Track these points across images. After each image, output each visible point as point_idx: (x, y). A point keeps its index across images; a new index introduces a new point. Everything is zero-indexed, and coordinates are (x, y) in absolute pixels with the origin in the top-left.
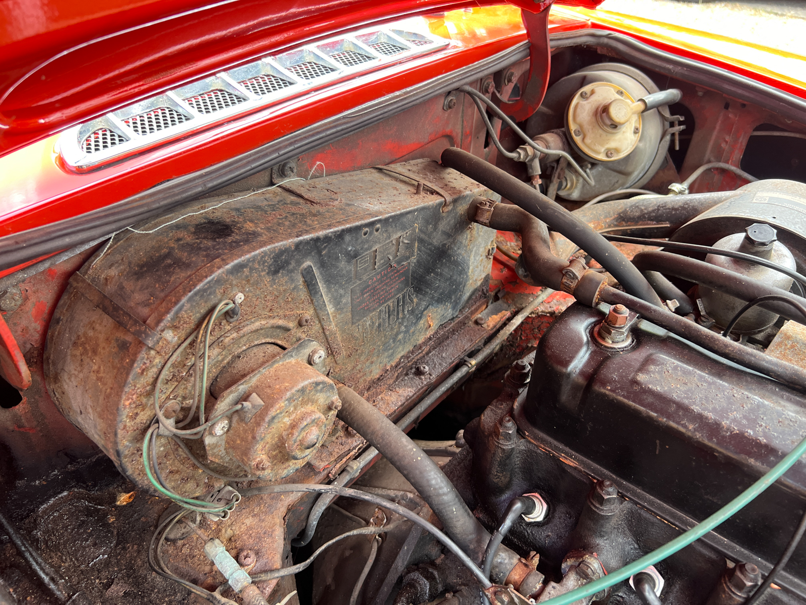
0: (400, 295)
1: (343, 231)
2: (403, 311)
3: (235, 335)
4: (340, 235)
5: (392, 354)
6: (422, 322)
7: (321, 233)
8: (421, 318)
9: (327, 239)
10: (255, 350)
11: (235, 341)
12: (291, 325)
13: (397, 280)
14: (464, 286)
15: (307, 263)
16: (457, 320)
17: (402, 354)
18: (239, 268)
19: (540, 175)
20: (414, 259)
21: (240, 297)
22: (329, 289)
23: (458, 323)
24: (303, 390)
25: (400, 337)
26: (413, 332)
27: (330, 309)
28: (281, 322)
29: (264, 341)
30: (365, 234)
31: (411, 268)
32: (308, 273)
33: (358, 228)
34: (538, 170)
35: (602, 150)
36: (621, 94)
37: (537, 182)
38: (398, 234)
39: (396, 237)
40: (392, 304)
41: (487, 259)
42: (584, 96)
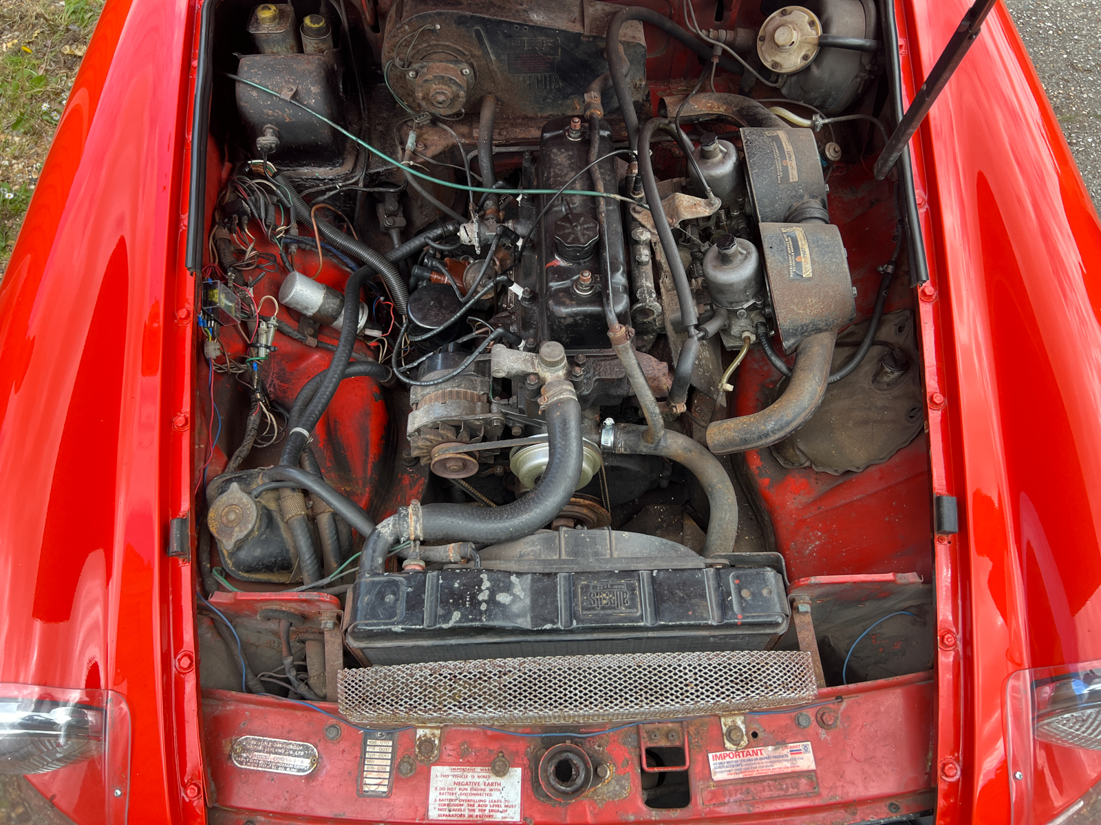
0: (547, 75)
1: (501, 21)
2: (550, 85)
3: (435, 42)
4: (499, 22)
5: (542, 108)
6: (569, 102)
7: (486, 16)
8: (568, 98)
9: (489, 20)
10: (444, 54)
11: (435, 45)
12: (467, 53)
13: (543, 64)
15: (476, 28)
17: (552, 113)
18: (440, 14)
19: (719, 56)
20: (558, 58)
21: (438, 27)
22: (491, 47)
24: (443, 77)
25: (549, 101)
26: (561, 105)
27: (493, 57)
28: (460, 49)
29: (452, 54)
30: (516, 28)
31: (555, 62)
32: (477, 32)
33: (513, 24)
34: (719, 52)
35: (769, 60)
36: (812, 24)
37: (716, 61)
38: (543, 38)
39: (541, 38)
40: (540, 77)
41: (636, 89)
42: (784, 13)
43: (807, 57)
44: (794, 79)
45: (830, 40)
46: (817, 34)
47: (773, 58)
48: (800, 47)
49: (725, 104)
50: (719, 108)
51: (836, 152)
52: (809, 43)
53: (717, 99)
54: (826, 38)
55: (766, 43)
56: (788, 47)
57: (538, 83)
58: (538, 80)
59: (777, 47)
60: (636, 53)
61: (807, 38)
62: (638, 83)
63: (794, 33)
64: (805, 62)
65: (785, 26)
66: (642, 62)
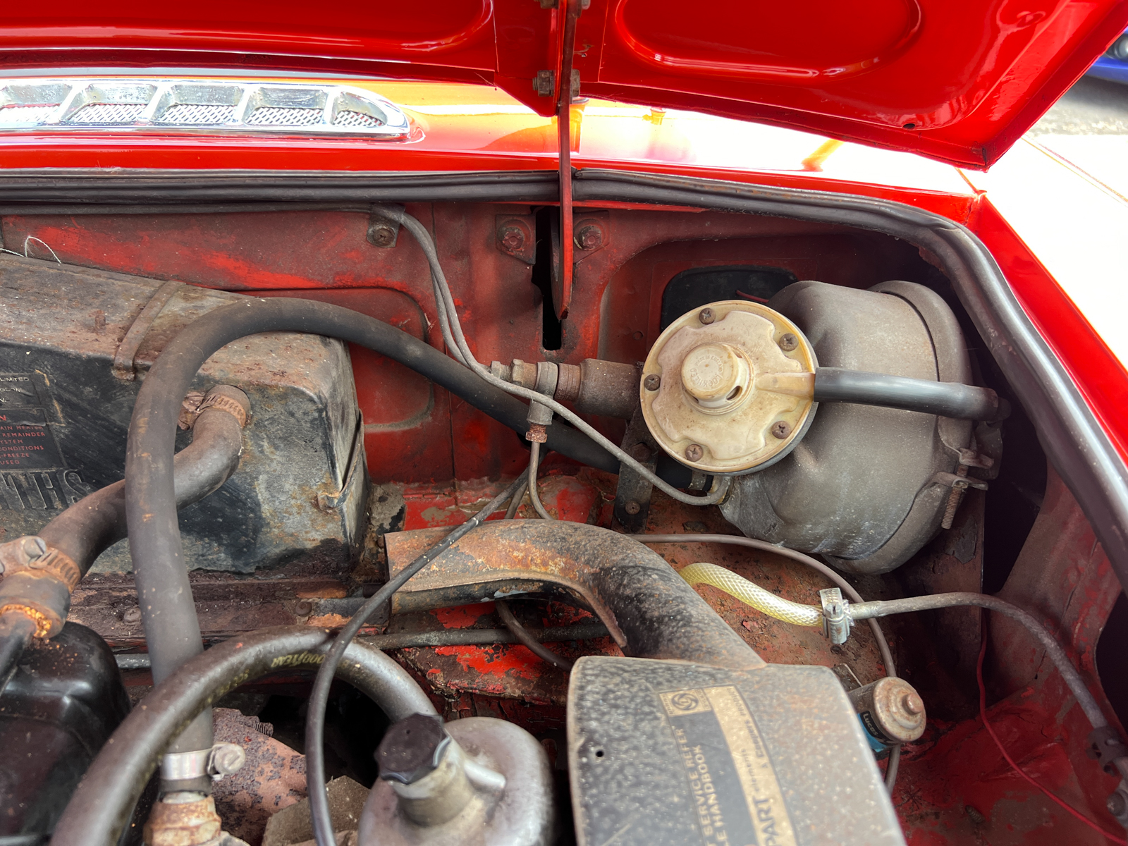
2: (64, 501)
13: (21, 445)
14: (256, 531)
16: (249, 580)
20: (61, 426)
23: (252, 585)
31: (57, 439)
34: (544, 418)
35: (676, 437)
36: (786, 343)
37: (537, 439)
40: (22, 478)
41: (320, 511)
42: (704, 320)
43: (782, 428)
44: (750, 485)
45: (848, 383)
46: (806, 368)
47: (687, 433)
48: (760, 403)
49: (560, 552)
50: (545, 564)
51: (911, 713)
52: (786, 392)
53: (540, 539)
54: (834, 377)
55: (663, 391)
56: (724, 401)
57: (23, 495)
58: (19, 487)
59: (693, 403)
60: (292, 414)
61: (775, 381)
62: (321, 495)
63: (740, 365)
64: (779, 442)
65: (712, 349)
66: (319, 441)
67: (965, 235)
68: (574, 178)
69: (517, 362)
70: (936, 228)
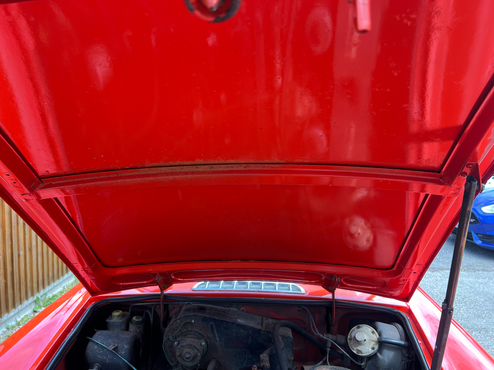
0: (244, 350)
1: (223, 320)
2: (245, 356)
3: (191, 329)
4: (222, 321)
9: (218, 320)
10: (193, 335)
13: (242, 344)
15: (211, 323)
18: (195, 315)
19: (330, 347)
20: (250, 341)
21: (193, 321)
22: (217, 334)
29: (197, 335)
30: (230, 324)
31: (248, 344)
33: (229, 322)
34: (329, 345)
35: (355, 349)
36: (373, 332)
37: (328, 350)
38: (243, 330)
39: (242, 331)
40: (240, 351)
41: (289, 361)
42: (358, 328)
43: (374, 348)
45: (383, 339)
46: (377, 337)
47: (357, 348)
48: (369, 343)
52: (374, 341)
54: (381, 339)
55: (352, 341)
56: (363, 342)
57: (239, 354)
58: (239, 352)
59: (358, 342)
60: (288, 341)
61: (372, 339)
62: (290, 358)
63: (365, 336)
64: (373, 350)
65: (360, 332)
66: (291, 346)
67: (404, 314)
68: (335, 302)
69: (324, 334)
70: (399, 313)
